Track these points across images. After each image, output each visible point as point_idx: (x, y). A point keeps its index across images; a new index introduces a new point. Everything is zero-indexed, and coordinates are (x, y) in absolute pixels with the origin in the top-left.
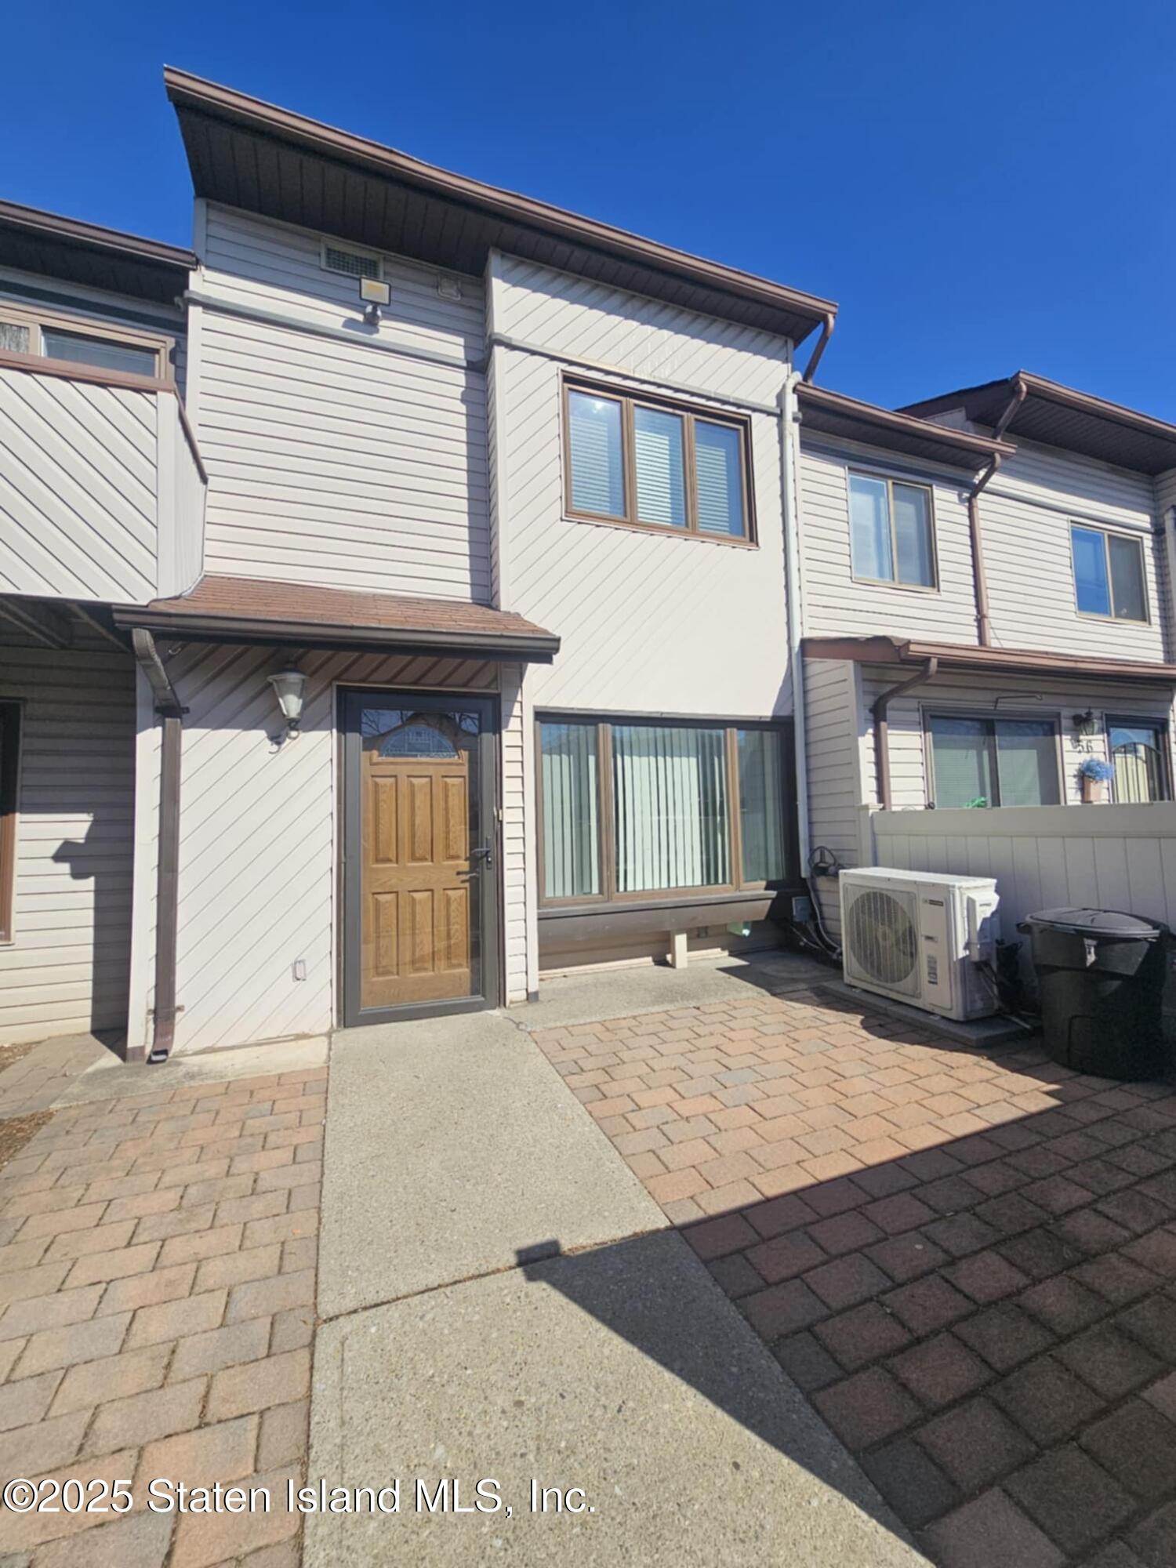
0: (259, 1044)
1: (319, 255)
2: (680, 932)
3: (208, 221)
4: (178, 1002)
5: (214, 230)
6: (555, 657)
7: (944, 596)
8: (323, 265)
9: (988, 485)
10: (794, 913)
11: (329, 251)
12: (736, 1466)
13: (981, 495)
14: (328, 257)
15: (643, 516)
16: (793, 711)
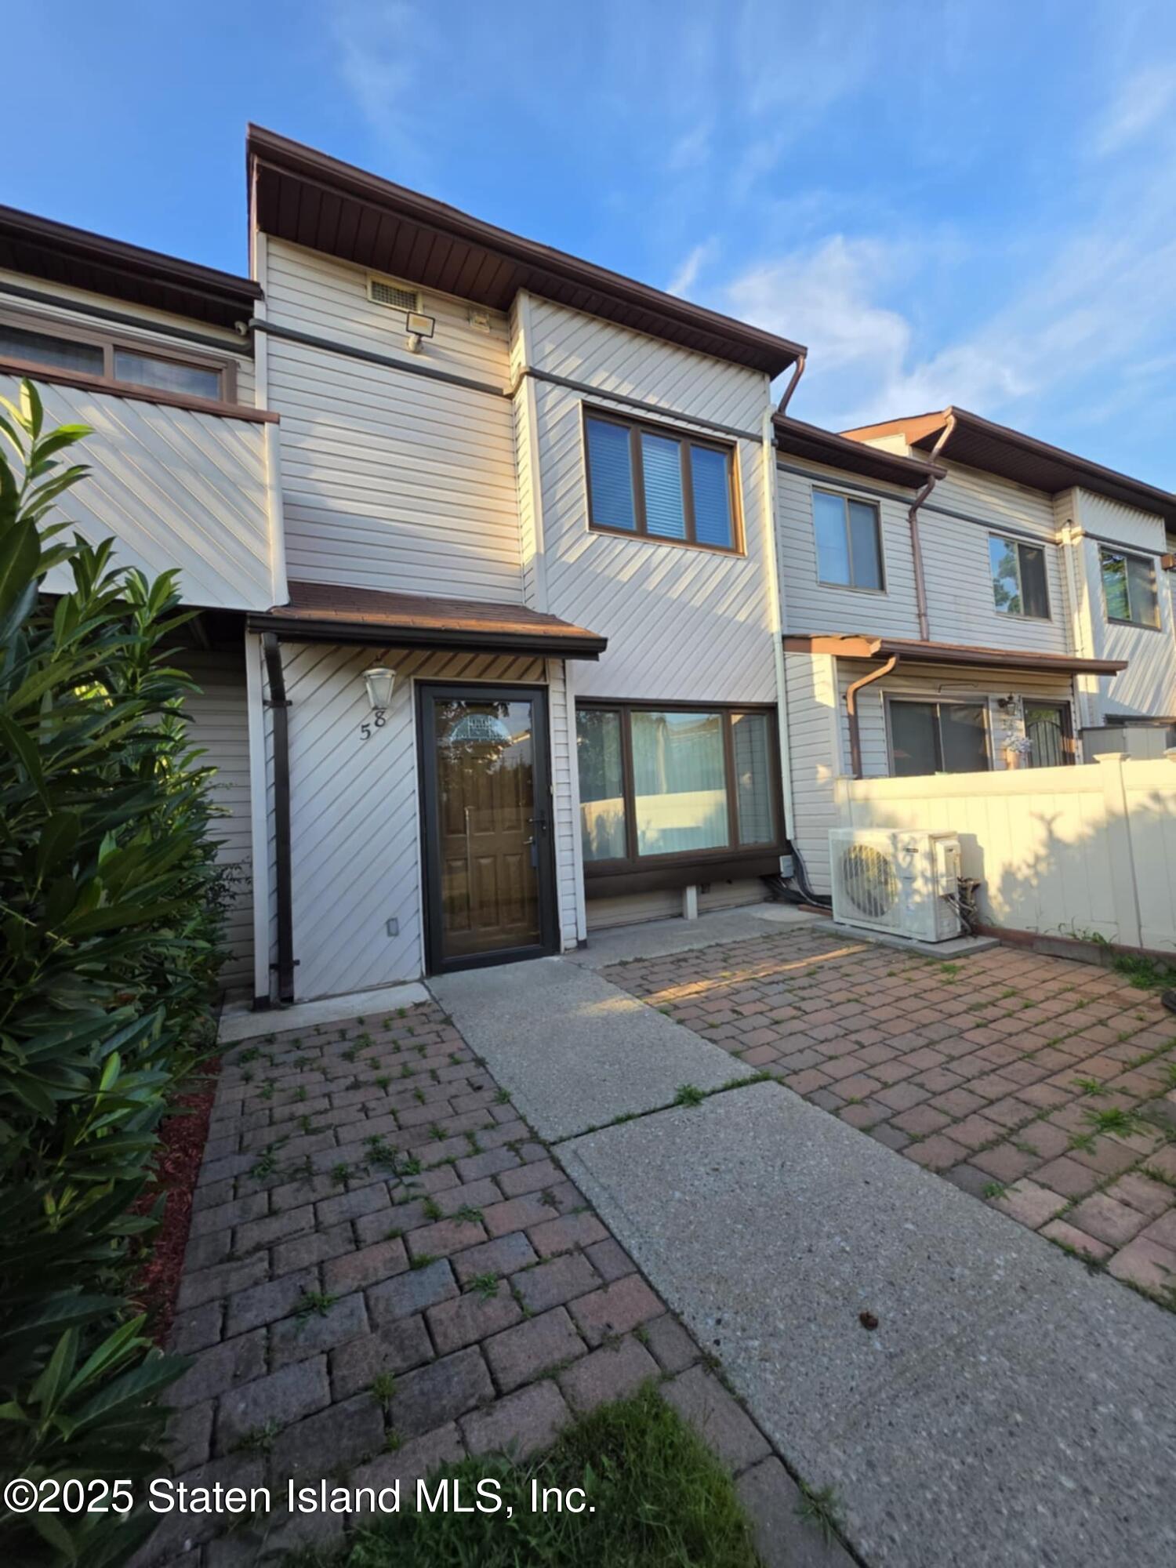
0: (364, 991)
1: (366, 287)
2: (691, 884)
3: (268, 254)
4: (295, 958)
5: (275, 263)
6: (601, 655)
7: (892, 598)
8: (370, 297)
9: (926, 502)
10: (782, 870)
11: (374, 284)
12: (867, 1183)
13: (919, 510)
14: (374, 290)
15: (651, 529)
16: (777, 697)
